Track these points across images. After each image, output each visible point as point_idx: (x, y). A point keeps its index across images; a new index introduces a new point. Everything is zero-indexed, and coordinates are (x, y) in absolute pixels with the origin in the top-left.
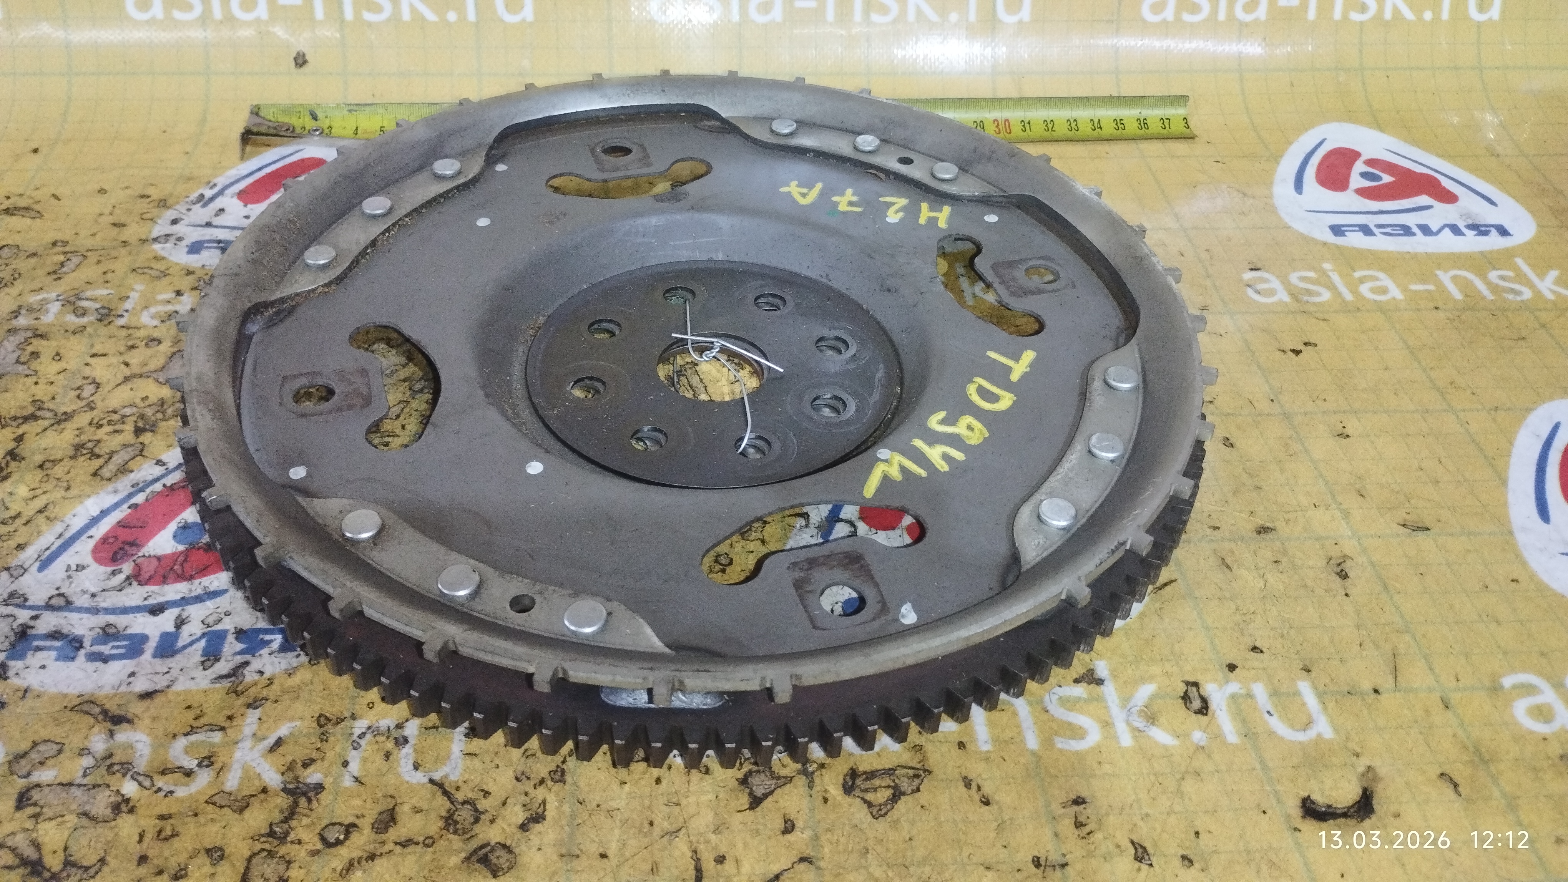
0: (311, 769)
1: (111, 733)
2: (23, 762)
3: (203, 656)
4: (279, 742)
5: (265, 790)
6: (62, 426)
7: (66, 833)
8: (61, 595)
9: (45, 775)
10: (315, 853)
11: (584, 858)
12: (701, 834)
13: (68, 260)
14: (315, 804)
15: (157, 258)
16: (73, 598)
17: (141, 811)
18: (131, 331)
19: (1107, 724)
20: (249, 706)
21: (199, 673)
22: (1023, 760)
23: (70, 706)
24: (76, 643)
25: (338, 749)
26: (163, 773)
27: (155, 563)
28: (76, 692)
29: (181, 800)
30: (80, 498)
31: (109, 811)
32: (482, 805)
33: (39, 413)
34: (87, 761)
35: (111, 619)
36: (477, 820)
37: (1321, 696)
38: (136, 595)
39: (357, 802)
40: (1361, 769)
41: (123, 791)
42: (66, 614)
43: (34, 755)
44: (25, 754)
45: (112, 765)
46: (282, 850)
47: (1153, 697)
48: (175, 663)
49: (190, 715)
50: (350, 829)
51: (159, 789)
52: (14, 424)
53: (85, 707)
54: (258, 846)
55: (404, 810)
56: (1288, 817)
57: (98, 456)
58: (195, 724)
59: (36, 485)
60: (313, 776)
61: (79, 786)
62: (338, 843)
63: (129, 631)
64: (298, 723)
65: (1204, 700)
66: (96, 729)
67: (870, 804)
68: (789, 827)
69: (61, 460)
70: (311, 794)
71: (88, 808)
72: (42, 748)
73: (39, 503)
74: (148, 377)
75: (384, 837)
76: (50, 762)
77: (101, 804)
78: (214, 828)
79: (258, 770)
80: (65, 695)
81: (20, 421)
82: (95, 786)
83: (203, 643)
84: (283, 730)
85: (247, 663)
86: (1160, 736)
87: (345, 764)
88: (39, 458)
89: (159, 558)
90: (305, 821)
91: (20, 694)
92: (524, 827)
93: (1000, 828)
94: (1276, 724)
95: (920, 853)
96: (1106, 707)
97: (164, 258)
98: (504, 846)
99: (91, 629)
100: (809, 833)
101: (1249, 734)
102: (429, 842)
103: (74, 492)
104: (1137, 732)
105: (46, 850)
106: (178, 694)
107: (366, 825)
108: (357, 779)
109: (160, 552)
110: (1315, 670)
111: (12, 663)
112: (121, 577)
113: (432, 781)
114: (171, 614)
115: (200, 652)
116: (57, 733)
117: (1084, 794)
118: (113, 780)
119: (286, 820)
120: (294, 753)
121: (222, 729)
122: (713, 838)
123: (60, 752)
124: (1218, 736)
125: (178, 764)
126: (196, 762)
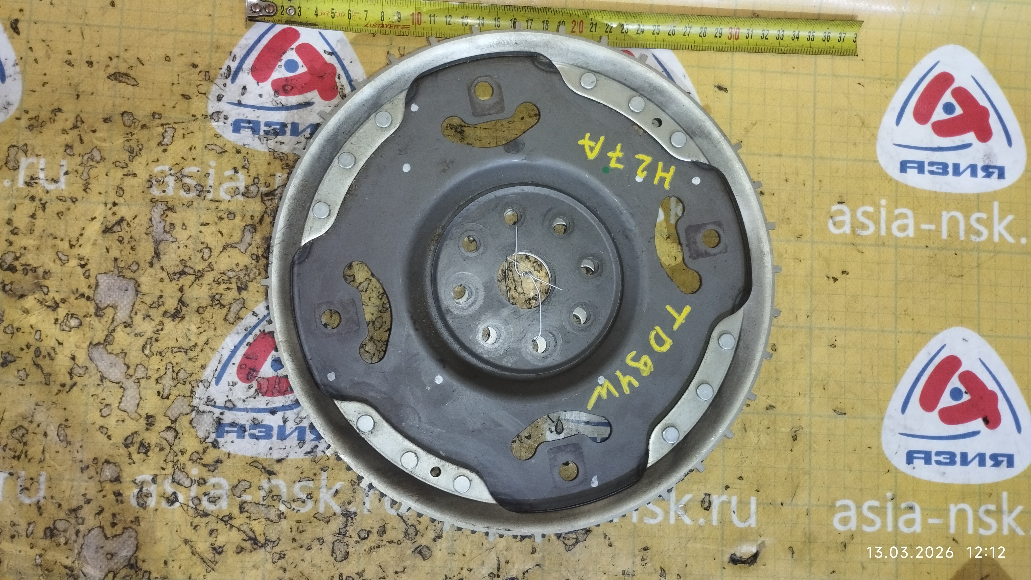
0: (351, 505)
1: (269, 480)
2: (237, 490)
3: (298, 440)
4: (337, 492)
5: (335, 514)
6: (200, 282)
7: (263, 527)
8: (230, 401)
9: (247, 497)
10: (357, 542)
11: (457, 555)
12: (501, 551)
13: (166, 131)
14: (354, 521)
15: (217, 136)
16: (235, 403)
17: (288, 517)
18: (217, 204)
19: (667, 513)
20: (322, 469)
21: (297, 449)
22: (629, 528)
23: (249, 462)
24: (242, 429)
25: (360, 496)
26: (294, 501)
27: (266, 383)
28: (249, 455)
29: (302, 514)
30: (223, 336)
31: (277, 518)
32: (418, 527)
33: (186, 270)
34: (262, 493)
35: (255, 415)
36: (416, 535)
37: (758, 504)
38: (261, 402)
39: (370, 521)
40: (759, 542)
41: (281, 509)
42: (235, 412)
43: (240, 486)
44: (237, 486)
45: (273, 496)
46: (345, 540)
47: (690, 501)
48: (287, 442)
49: (299, 471)
50: (369, 532)
51: (294, 509)
52: (176, 277)
53: (256, 464)
54: (336, 538)
55: (388, 527)
56: (723, 562)
57: (224, 307)
58: (302, 476)
59: (199, 325)
60: (352, 509)
61: (263, 505)
62: (365, 538)
63: (264, 423)
64: (343, 483)
65: (710, 503)
66: (262, 476)
67: (566, 545)
68: (534, 551)
69: (206, 307)
70: (353, 516)
71: (268, 516)
72: (243, 483)
73: (203, 338)
74: (235, 247)
75: (382, 538)
76: (248, 491)
77: (273, 515)
78: (318, 529)
79: (331, 504)
80: (245, 457)
81: (178, 276)
82: (269, 506)
83: (296, 433)
84: (338, 486)
85: (316, 446)
86: (687, 520)
87: (364, 504)
88: (195, 305)
89: (268, 379)
90: (352, 528)
91: (227, 456)
92: (434, 540)
93: (613, 557)
94: (735, 518)
95: (581, 566)
96: (669, 504)
97: (221, 136)
98: (427, 547)
99: (248, 421)
100: (541, 554)
101: (722, 522)
102: (399, 543)
103: (218, 332)
104: (678, 517)
105: (257, 533)
106: (292, 460)
107: (375, 531)
108: (369, 511)
109: (267, 376)
110: (761, 491)
111: (219, 440)
112: (253, 390)
113: (398, 515)
114: (280, 414)
115: (296, 438)
116: (248, 477)
117: (649, 545)
118: (275, 503)
119: (345, 527)
120: (344, 497)
121: (313, 480)
122: (504, 552)
123: (250, 486)
124: (709, 521)
125: (299, 497)
126: (305, 496)
